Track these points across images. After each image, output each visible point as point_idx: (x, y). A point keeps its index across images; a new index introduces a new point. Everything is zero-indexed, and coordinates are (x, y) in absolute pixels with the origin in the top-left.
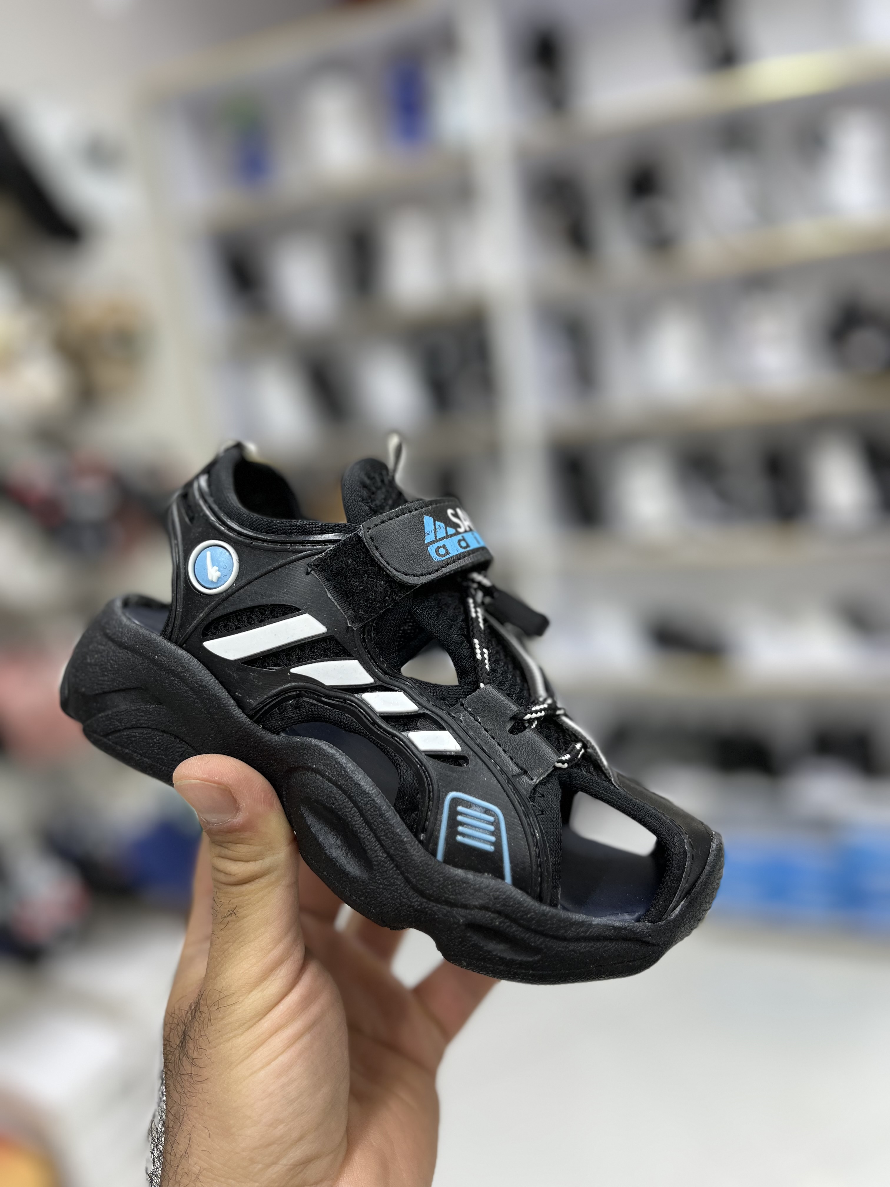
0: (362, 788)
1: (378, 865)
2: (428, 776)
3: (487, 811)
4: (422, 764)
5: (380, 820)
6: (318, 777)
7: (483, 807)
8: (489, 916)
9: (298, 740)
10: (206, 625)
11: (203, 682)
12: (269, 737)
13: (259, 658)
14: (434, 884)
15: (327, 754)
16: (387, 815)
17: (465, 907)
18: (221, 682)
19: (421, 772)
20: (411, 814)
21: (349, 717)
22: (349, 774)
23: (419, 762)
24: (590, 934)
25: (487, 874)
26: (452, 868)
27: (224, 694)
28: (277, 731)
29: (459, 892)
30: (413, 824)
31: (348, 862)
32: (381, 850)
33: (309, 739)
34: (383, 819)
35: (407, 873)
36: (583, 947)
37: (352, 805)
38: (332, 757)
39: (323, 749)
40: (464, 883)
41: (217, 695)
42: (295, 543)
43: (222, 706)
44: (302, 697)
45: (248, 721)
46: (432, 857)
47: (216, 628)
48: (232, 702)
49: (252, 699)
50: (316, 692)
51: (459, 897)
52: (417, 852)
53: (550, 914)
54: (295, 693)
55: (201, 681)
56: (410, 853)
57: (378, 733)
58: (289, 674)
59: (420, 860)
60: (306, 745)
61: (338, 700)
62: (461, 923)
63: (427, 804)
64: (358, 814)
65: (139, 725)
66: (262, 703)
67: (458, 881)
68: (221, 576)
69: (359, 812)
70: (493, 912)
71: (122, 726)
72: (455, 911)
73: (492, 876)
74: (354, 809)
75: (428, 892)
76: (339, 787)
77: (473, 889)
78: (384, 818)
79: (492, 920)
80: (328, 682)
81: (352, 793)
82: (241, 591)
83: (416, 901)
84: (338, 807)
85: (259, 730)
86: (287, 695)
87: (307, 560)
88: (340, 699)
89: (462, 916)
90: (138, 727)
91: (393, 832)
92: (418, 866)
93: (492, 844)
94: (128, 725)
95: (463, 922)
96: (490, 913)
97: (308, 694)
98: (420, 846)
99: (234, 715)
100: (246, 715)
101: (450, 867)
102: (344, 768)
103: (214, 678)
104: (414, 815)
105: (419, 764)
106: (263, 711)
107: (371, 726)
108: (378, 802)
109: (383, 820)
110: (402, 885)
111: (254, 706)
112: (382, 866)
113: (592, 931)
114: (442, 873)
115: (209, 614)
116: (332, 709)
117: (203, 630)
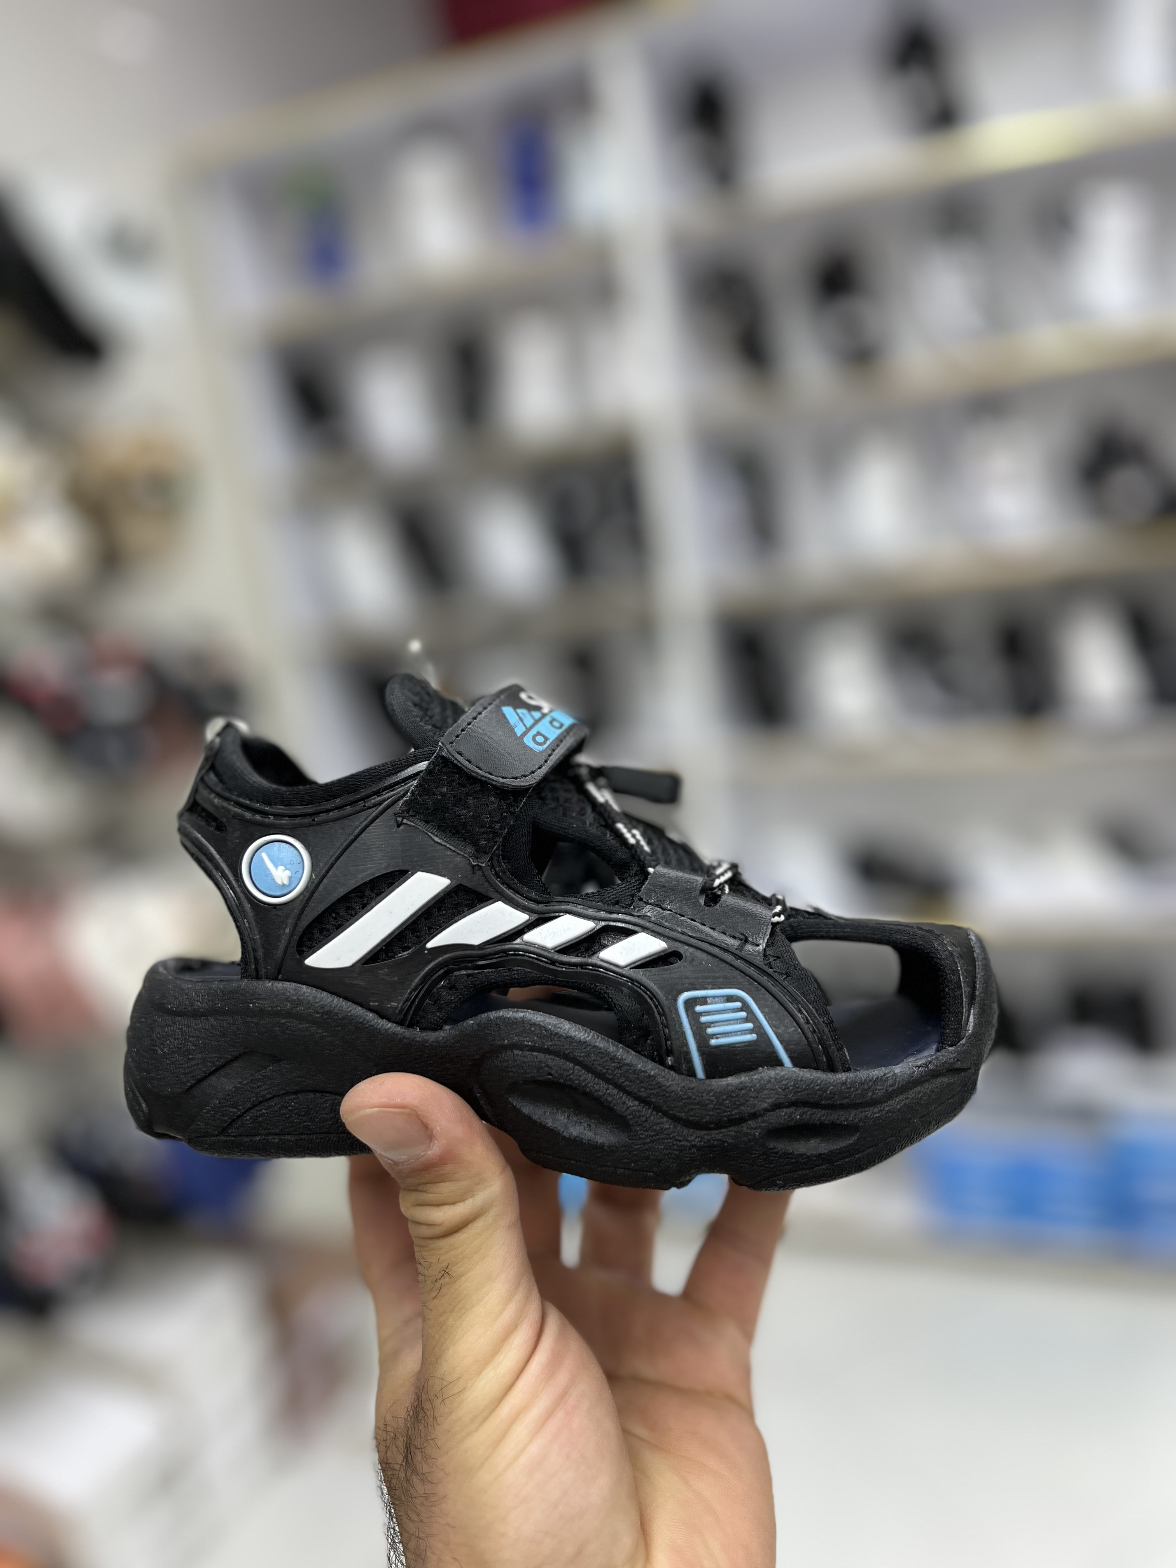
0: (576, 1039)
1: (634, 1117)
2: (646, 990)
3: (730, 999)
4: (632, 980)
5: (613, 1065)
6: (516, 1052)
7: (723, 996)
8: (786, 1113)
9: (472, 1022)
10: (299, 940)
11: (324, 1008)
12: (432, 1036)
13: (381, 949)
14: (708, 1108)
15: (515, 1021)
16: (619, 1055)
17: (754, 1116)
18: (346, 998)
19: (636, 988)
20: (646, 1042)
21: (519, 970)
22: (553, 1031)
23: (627, 980)
24: (898, 1085)
25: (761, 1068)
26: (720, 1080)
27: (358, 1010)
28: (439, 1026)
29: (739, 1103)
30: (653, 1052)
31: (595, 1134)
32: (629, 1100)
33: (484, 1016)
34: (616, 1062)
35: (672, 1111)
36: (897, 1103)
37: (571, 1065)
38: (523, 1021)
39: (509, 1018)
40: (742, 1089)
41: (349, 1014)
42: (368, 797)
43: (361, 1025)
44: (452, 972)
45: (399, 1029)
46: (692, 1079)
47: (311, 939)
48: (371, 1015)
49: (393, 1002)
50: (468, 959)
51: (743, 1108)
52: (672, 1081)
53: (849, 1080)
54: (442, 971)
55: (321, 1008)
56: (665, 1085)
57: (564, 971)
58: (426, 952)
59: (679, 1088)
60: (484, 1024)
61: (497, 956)
62: (758, 1137)
63: (659, 1021)
64: (583, 1071)
65: (261, 1099)
66: (407, 1000)
67: (733, 1091)
68: (292, 874)
69: (583, 1069)
70: (787, 1107)
71: (239, 1110)
72: (744, 1128)
73: (767, 1067)
74: (577, 1067)
75: (704, 1120)
76: (547, 1051)
77: (755, 1090)
78: (616, 1060)
79: (790, 1116)
80: (476, 941)
81: (567, 1049)
82: (325, 881)
83: (695, 1137)
84: (556, 1075)
85: (416, 1034)
86: (434, 978)
87: (390, 811)
88: (498, 954)
89: (756, 1128)
90: (261, 1102)
91: (634, 1071)
92: (681, 1096)
93: (751, 1031)
94: (248, 1105)
95: (760, 1134)
96: (785, 1110)
97: (458, 966)
98: (672, 1072)
99: (380, 1029)
100: (395, 1023)
101: (716, 1080)
102: (544, 1027)
103: (335, 997)
104: (649, 1041)
105: (629, 982)
106: (413, 1009)
107: (552, 967)
108: (601, 1045)
109: (616, 1064)
110: (672, 1127)
111: (399, 1008)
112: (640, 1117)
113: (899, 1080)
114: (711, 1091)
115: (296, 925)
116: (493, 970)
117: (297, 947)
